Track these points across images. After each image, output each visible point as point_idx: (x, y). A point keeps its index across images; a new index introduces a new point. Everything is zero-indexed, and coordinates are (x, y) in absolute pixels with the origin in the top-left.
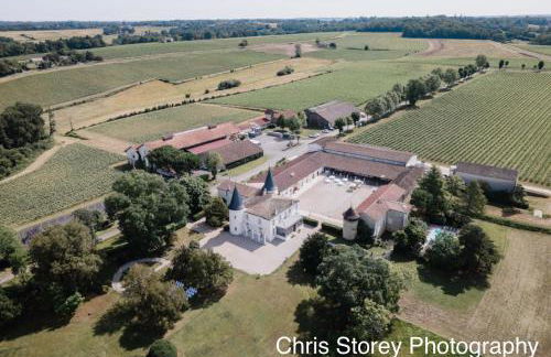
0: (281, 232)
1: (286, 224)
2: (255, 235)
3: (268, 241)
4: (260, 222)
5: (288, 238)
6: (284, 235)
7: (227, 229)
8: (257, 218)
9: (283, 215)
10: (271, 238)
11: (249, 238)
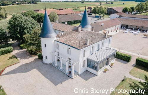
0: (92, 65)
1: (99, 57)
2: (64, 66)
3: (76, 73)
4: (69, 52)
5: (100, 72)
6: (95, 68)
7: (41, 57)
8: (67, 47)
9: (95, 46)
10: (81, 70)
11: (57, 68)
